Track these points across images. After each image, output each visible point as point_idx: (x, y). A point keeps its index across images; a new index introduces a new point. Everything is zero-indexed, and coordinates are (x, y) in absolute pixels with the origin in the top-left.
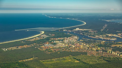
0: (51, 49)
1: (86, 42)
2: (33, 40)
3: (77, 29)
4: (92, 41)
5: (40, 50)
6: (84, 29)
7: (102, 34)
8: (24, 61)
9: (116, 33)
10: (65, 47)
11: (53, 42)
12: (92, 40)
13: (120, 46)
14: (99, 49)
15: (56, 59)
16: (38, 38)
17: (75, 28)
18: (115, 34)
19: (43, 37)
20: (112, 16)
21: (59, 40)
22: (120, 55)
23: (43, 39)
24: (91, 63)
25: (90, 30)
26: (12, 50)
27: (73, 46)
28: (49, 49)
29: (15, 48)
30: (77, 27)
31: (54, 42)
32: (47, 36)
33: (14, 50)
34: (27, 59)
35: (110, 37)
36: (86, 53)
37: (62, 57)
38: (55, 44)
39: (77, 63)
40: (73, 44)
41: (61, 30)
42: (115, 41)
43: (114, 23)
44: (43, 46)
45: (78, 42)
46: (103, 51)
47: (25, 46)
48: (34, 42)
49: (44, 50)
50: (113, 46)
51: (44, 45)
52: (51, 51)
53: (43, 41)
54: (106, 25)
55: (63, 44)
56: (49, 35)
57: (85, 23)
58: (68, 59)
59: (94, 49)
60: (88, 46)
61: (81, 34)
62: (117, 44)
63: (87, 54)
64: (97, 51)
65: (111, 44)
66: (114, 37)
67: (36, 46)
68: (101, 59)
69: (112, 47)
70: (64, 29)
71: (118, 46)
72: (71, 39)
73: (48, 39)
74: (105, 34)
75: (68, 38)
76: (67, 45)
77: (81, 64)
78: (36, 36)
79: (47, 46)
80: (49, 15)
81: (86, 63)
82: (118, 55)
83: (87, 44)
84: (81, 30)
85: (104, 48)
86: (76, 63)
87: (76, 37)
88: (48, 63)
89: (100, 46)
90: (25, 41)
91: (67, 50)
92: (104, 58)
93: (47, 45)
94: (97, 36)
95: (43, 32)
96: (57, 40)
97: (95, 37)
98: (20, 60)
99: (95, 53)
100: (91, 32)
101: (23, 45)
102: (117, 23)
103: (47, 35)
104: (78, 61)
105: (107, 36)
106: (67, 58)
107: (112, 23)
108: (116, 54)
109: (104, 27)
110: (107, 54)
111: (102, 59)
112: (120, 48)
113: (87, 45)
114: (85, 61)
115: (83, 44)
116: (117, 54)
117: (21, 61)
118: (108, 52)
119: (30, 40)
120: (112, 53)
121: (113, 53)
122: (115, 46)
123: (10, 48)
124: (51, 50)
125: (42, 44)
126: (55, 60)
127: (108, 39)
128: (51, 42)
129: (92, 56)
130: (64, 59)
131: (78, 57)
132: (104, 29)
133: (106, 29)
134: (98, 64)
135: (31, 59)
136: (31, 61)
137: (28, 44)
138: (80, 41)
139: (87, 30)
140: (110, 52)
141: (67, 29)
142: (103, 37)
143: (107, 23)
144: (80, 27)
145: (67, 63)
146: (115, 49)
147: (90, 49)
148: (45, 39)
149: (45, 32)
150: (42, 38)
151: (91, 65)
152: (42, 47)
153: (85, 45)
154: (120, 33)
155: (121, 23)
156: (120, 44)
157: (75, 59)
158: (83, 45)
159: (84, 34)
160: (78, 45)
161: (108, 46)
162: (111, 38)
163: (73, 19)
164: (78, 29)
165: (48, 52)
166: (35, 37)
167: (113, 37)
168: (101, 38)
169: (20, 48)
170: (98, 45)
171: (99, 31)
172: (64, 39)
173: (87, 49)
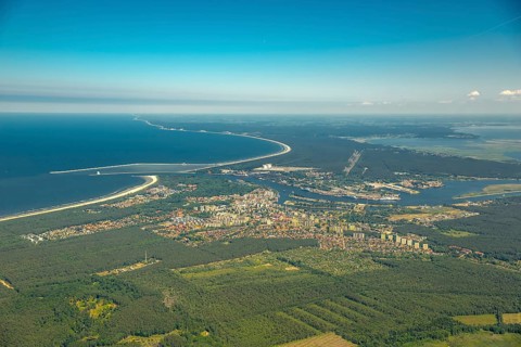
0: (197, 231)
1: (307, 209)
2: (127, 204)
3: (267, 167)
4: (323, 204)
5: (162, 237)
6: (287, 166)
7: (350, 182)
8: (117, 271)
9: (395, 180)
10: (243, 225)
11: (199, 209)
12: (324, 201)
13: (415, 220)
14: (352, 227)
15: (222, 263)
16: (142, 197)
18: (391, 182)
19: (160, 195)
20: (370, 124)
21: (217, 204)
22: (421, 246)
23: (161, 201)
24: (337, 272)
25: (309, 171)
26: (63, 240)
27: (269, 223)
28: (190, 232)
29: (69, 232)
31: (202, 209)
32: (172, 192)
33: (68, 239)
34: (125, 265)
35: (379, 190)
36: (313, 243)
37: (240, 257)
38: (206, 216)
39: (295, 273)
40: (265, 214)
41: (214, 170)
42: (395, 204)
43: (379, 146)
44: (168, 224)
45: (280, 209)
46: (368, 234)
47: (105, 226)
48: (133, 210)
49: (176, 236)
50: (394, 218)
51: (169, 220)
52: (199, 238)
53: (163, 208)
54: (357, 155)
55: (234, 216)
56: (179, 188)
57: (289, 149)
58: (262, 263)
59: (336, 228)
60: (317, 221)
61: (285, 182)
62: (404, 212)
63: (317, 245)
64: (348, 234)
65: (385, 214)
66: (391, 192)
67: (144, 224)
68: (366, 260)
69: (393, 223)
70: (224, 167)
71: (410, 218)
72: (253, 197)
73: (177, 201)
74: (360, 183)
75: (245, 196)
76: (247, 219)
77: (305, 275)
78: (133, 191)
79: (181, 223)
80: (157, 120)
81: (322, 273)
82: (417, 245)
83: (309, 215)
84: (281, 169)
85: (366, 226)
86: (289, 274)
87: (270, 193)
88: (199, 275)
89: (353, 219)
90: (100, 209)
91: (252, 234)
92: (376, 258)
93: (179, 218)
94: (336, 190)
95: (155, 179)
96: (211, 204)
97: (330, 193)
98: (101, 270)
99: (342, 242)
101: (96, 221)
102: (389, 147)
103: (171, 186)
104: (293, 268)
105: (370, 189)
106: (257, 258)
107: (374, 146)
108: (410, 243)
109: (350, 160)
110: (380, 243)
111: (370, 259)
112: (418, 223)
113: (312, 218)
114: (318, 267)
115: (296, 214)
116: (414, 242)
117: (106, 273)
118: (383, 237)
119: (118, 205)
120: (394, 240)
121: (398, 239)
122: (400, 217)
123: (52, 233)
124: (199, 234)
125: (162, 218)
126: (219, 268)
127: (375, 197)
128: (190, 208)
129: (337, 250)
130: (248, 261)
132: (352, 166)
133: (359, 166)
134: (359, 274)
135: (139, 265)
136: (141, 272)
137: (112, 219)
138: (288, 206)
139: (297, 169)
140: (391, 237)
141: (231, 167)
142: (354, 191)
143: (359, 147)
144: (276, 162)
145: (263, 274)
146: (402, 229)
147: (324, 228)
148: (168, 200)
149: (164, 178)
150: (157, 198)
151: (340, 279)
152: (163, 227)
153: (304, 216)
154: (407, 178)
155: (402, 147)
156: (413, 212)
157: (284, 260)
158: (299, 217)
159: (291, 182)
160: (282, 218)
161: (379, 220)
162: (382, 194)
163: (244, 135)
164: (270, 166)
165: (190, 242)
166: (133, 195)
167: (386, 191)
168: (350, 194)
169: (87, 231)
170: (347, 217)
171: (338, 172)
172: (232, 200)
173: (313, 228)
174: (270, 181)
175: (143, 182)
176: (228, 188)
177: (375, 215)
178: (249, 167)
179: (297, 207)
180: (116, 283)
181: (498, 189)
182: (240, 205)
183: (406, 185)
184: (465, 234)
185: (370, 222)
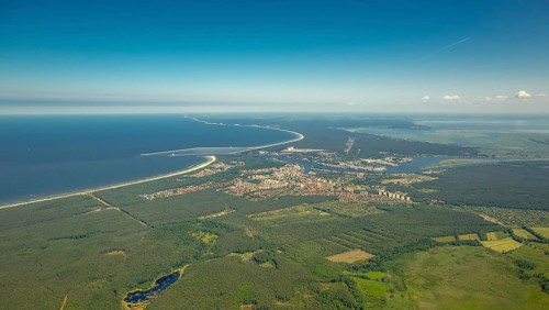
0: (254, 192)
1: (325, 177)
2: (201, 174)
3: (291, 149)
4: (335, 174)
5: (232, 196)
6: (304, 148)
7: (351, 159)
8: (210, 217)
9: (381, 157)
10: (284, 187)
11: (251, 177)
12: (336, 172)
13: (399, 183)
14: (359, 188)
15: (277, 211)
16: (209, 170)
17: (286, 147)
18: (378, 158)
19: (221, 169)
21: (263, 174)
22: (405, 198)
23: (223, 173)
24: (355, 215)
25: (321, 152)
26: (167, 198)
27: (302, 186)
28: (250, 193)
29: (169, 193)
30: (290, 145)
31: (254, 178)
32: (229, 167)
33: (170, 197)
34: (214, 213)
35: (371, 164)
36: (335, 198)
37: (288, 207)
38: (258, 182)
39: (327, 217)
40: (298, 181)
41: (253, 151)
42: (384, 173)
43: (366, 135)
44: (233, 187)
45: (307, 177)
46: (370, 192)
47: (191, 189)
48: (206, 179)
49: (241, 195)
50: (385, 182)
51: (233, 185)
52: (257, 196)
53: (226, 177)
54: (351, 141)
55: (277, 182)
56: (233, 164)
57: (302, 136)
58: (303, 211)
59: (348, 189)
60: (334, 184)
61: (305, 159)
62: (390, 178)
63: (338, 200)
64: (356, 192)
65: (379, 180)
67: (217, 188)
68: (371, 208)
69: (385, 185)
70: (259, 150)
71: (395, 181)
72: (286, 170)
73: (234, 173)
74: (358, 159)
75: (281, 169)
76: (286, 184)
77: (334, 218)
78: (202, 166)
79: (242, 187)
81: (345, 216)
82: (403, 198)
83: (328, 181)
84: (301, 151)
85: (368, 187)
86: (324, 217)
87: (297, 167)
88: (265, 218)
89: (358, 182)
90: (184, 178)
91: (292, 193)
92: (378, 206)
93: (240, 183)
94: (342, 164)
95: (214, 159)
96: (258, 174)
97: (338, 166)
98: (200, 216)
99: (354, 197)
100: (325, 156)
101: (185, 186)
102: (372, 135)
103: (228, 163)
104: (326, 214)
105: (365, 164)
106: (300, 208)
107: (362, 134)
108: (398, 197)
109: (348, 144)
110: (379, 197)
111: (374, 207)
112: (401, 185)
113: (330, 183)
114: (342, 213)
115: (319, 180)
116: (400, 196)
117: (203, 218)
118: (380, 194)
119: (194, 175)
120: (388, 195)
121: (390, 195)
122: (388, 181)
123: (159, 194)
124: (256, 193)
125: (228, 183)
126: (276, 214)
127: (370, 169)
128: (245, 177)
129: (351, 203)
130: (294, 210)
131: (322, 205)
132: (350, 148)
133: (354, 148)
134: (369, 216)
135: (223, 213)
136: (226, 217)
137: (195, 184)
138: (311, 175)
139: (312, 150)
140: (385, 194)
141: (265, 150)
142: (355, 165)
143: (352, 135)
144: (296, 145)
145: (307, 217)
146: (391, 188)
147: (340, 189)
148: (228, 173)
149: (220, 158)
150: (220, 171)
151: (358, 219)
152: (231, 190)
153: (324, 181)
154: (388, 156)
155: (381, 136)
156: (397, 178)
157: (318, 209)
158: (321, 182)
159: (310, 159)
160: (310, 183)
161: (375, 183)
162: (375, 166)
163: (268, 127)
165: (252, 199)
166: (202, 169)
167: (381, 164)
168: (352, 167)
169: (180, 192)
170: (353, 181)
171: (341, 152)
172: (272, 172)
173: (332, 189)
174: (295, 158)
175: (206, 160)
176: (268, 164)
177: (372, 180)
178: (279, 149)
179: (318, 176)
180: (213, 223)
181: (448, 162)
182: (279, 175)
183: (388, 160)
184: (431, 191)
185: (370, 184)
